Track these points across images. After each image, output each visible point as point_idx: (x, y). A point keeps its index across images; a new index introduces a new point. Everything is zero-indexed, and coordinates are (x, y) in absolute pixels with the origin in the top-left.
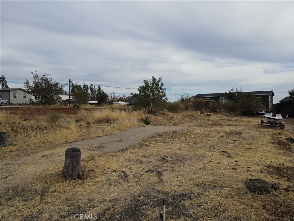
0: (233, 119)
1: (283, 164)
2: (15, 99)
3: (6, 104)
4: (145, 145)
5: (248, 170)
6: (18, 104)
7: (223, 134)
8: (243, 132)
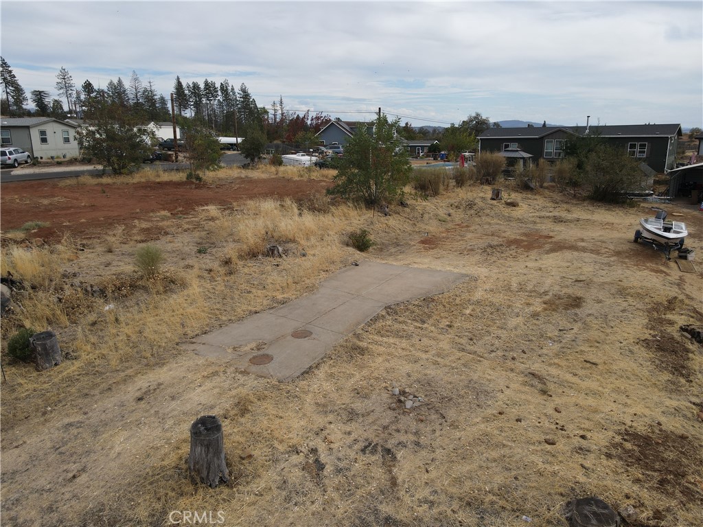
0: (569, 216)
1: (660, 424)
2: (44, 146)
3: (27, 162)
4: (358, 349)
5: (580, 449)
6: (53, 157)
7: (538, 309)
8: (584, 298)
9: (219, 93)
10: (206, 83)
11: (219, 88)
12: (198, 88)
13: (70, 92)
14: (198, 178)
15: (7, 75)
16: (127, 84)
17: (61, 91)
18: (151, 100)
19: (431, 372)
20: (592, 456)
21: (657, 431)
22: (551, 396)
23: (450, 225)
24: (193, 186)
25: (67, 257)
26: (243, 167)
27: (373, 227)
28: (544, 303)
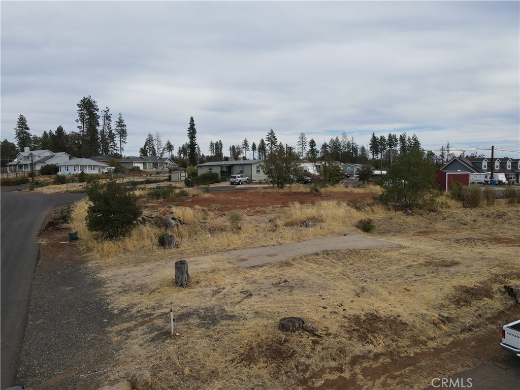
1: (399, 316)
2: (258, 174)
3: (246, 182)
4: (288, 264)
5: (335, 312)
6: (261, 180)
7: (415, 263)
8: (460, 264)
9: (399, 142)
10: (390, 136)
11: (399, 139)
12: (384, 139)
13: (304, 146)
14: (317, 191)
15: (273, 139)
16: (341, 139)
17: (300, 146)
18: (355, 150)
19: (311, 278)
20: (336, 315)
21: (392, 318)
22: (359, 297)
23: (465, 227)
24: (313, 195)
25: (212, 217)
26: (358, 186)
27: (389, 220)
28: (426, 262)
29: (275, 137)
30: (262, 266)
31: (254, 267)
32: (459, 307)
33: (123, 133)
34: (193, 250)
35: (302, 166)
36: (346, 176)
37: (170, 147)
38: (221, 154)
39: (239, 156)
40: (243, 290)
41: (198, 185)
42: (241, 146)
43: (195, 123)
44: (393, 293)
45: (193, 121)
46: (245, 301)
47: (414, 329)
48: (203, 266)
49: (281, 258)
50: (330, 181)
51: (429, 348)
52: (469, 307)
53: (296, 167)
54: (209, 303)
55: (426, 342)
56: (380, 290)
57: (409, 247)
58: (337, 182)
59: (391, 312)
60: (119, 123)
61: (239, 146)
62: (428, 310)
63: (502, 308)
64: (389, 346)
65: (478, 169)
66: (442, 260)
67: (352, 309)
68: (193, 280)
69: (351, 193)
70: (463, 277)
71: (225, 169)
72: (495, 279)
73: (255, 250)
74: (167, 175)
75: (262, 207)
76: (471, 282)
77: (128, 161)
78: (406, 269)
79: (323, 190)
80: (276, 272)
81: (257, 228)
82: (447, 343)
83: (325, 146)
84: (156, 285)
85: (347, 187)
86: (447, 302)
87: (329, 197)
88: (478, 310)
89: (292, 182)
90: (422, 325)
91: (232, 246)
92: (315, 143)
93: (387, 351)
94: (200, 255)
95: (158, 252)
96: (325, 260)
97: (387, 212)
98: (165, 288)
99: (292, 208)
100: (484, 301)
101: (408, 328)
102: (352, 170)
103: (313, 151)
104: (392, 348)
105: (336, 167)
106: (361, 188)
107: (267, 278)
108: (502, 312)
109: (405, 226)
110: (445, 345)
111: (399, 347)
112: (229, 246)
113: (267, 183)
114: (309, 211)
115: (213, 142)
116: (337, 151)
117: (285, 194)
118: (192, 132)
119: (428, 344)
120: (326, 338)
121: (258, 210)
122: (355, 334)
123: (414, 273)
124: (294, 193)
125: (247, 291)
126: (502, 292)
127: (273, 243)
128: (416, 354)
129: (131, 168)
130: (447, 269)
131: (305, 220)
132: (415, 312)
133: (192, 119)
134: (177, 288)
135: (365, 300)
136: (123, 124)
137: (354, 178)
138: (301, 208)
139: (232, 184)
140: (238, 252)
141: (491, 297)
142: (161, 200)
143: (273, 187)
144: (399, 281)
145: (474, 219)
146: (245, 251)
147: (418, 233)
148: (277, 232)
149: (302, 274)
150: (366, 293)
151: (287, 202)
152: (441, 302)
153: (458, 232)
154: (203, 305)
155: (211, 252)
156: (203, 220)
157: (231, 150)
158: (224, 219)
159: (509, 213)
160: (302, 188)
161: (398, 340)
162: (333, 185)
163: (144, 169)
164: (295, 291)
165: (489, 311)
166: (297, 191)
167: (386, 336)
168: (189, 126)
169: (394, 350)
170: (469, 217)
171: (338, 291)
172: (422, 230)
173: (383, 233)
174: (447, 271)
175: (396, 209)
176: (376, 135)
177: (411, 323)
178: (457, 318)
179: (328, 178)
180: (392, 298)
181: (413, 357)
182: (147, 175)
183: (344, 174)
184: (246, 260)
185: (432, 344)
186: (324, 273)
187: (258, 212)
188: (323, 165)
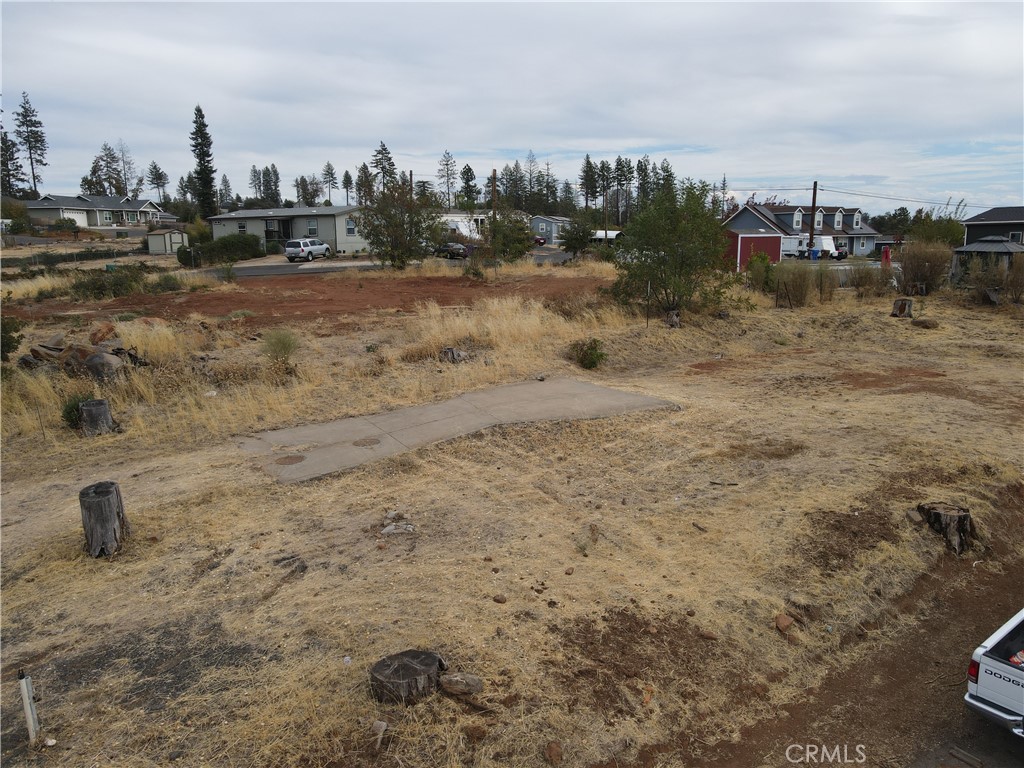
1: (691, 614)
2: (351, 238)
3: (324, 255)
4: (406, 466)
5: (527, 614)
6: (357, 251)
7: (709, 452)
8: (808, 448)
9: (635, 174)
10: (619, 162)
11: (636, 167)
12: (609, 169)
13: (452, 180)
14: (477, 274)
15: (386, 164)
16: (524, 167)
17: (443, 180)
18: (551, 187)
19: (465, 504)
20: (531, 624)
21: (674, 620)
22: (586, 556)
23: (784, 349)
24: (468, 283)
25: (228, 343)
26: (564, 263)
27: (636, 340)
28: (732, 447)
29: (390, 159)
30: (338, 476)
31: (319, 479)
32: (829, 575)
33: (35, 141)
34: (161, 436)
35: (443, 219)
36: (537, 241)
37: (158, 178)
38: (278, 194)
39: (317, 200)
40: (282, 555)
41: (212, 263)
42: (320, 177)
43: (206, 121)
44: (666, 537)
45: (202, 117)
46: (286, 590)
47: (731, 653)
48: (182, 484)
49: (390, 449)
50: (504, 252)
51: (775, 707)
52: (852, 571)
53: (431, 222)
54: (177, 607)
55: (766, 689)
56: (635, 530)
57: (688, 407)
58: (520, 254)
59: (670, 603)
60: (25, 115)
61: (314, 178)
62: (758, 589)
63: (922, 566)
64: (674, 717)
65: (786, 229)
66: (764, 438)
67: (571, 598)
68: (140, 534)
69: (549, 279)
70: (820, 483)
71: (275, 227)
72: (891, 488)
73: (328, 427)
74: (139, 239)
75: (352, 313)
76: (840, 498)
77: (46, 205)
78: (689, 469)
79: (489, 273)
80: (372, 492)
81: (336, 370)
82: (816, 684)
83: (493, 179)
84: (27, 555)
85: (540, 265)
86: (798, 561)
87: (504, 288)
88: (871, 578)
89: (423, 254)
90: (751, 636)
91: (270, 420)
92: (472, 174)
93: (672, 733)
94: (179, 451)
95: (59, 447)
96: (498, 451)
97: (629, 321)
98: (53, 564)
99: (422, 315)
100: (881, 550)
101: (718, 651)
102: (549, 229)
103: (469, 191)
104: (684, 723)
105: (517, 221)
106: (570, 267)
107: (350, 511)
108: (924, 577)
109: (666, 353)
110: (810, 691)
111: (701, 716)
112: (260, 418)
113: (370, 257)
114: (462, 323)
115: (257, 169)
116: (517, 192)
117: (409, 282)
118: (202, 142)
119: (770, 694)
120: (505, 713)
121: (345, 321)
122: (586, 689)
123: (708, 478)
124: (429, 279)
125: (293, 557)
126: (916, 523)
127: (374, 407)
128: (746, 732)
129: (53, 222)
130: (783, 463)
131: (450, 344)
132: (727, 598)
133: (199, 113)
134: (90, 563)
135: (602, 564)
136: (33, 119)
137: (555, 247)
138: (442, 317)
139: (292, 259)
140: (282, 436)
141: (894, 539)
142: (108, 300)
143: (382, 268)
144: (676, 501)
145: (799, 331)
146: (302, 431)
147: (696, 366)
148: (383, 379)
149: (440, 494)
150: (602, 544)
151: (412, 300)
152: (785, 562)
153: (774, 363)
154: (157, 618)
155: (212, 441)
156: (203, 350)
157: (297, 185)
158: (256, 346)
159: (863, 318)
160: (446, 269)
161: (697, 694)
162: (511, 262)
163: (89, 225)
164: (424, 549)
165: (896, 579)
166: (436, 275)
167: (666, 683)
168: (193, 128)
169: (689, 727)
170: (789, 327)
171: (533, 541)
172: (702, 360)
173: (623, 370)
174: (782, 469)
175: (649, 314)
176: (592, 160)
177: (722, 632)
178: (829, 605)
179: (501, 247)
180: (666, 553)
181: (740, 746)
182: (92, 239)
183: (533, 238)
184: (300, 459)
185: (781, 694)
186: (497, 488)
187: (341, 328)
188: (489, 218)
